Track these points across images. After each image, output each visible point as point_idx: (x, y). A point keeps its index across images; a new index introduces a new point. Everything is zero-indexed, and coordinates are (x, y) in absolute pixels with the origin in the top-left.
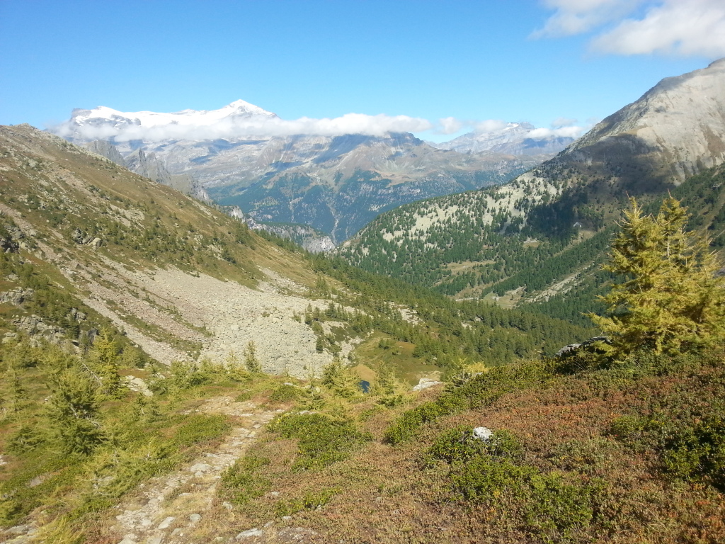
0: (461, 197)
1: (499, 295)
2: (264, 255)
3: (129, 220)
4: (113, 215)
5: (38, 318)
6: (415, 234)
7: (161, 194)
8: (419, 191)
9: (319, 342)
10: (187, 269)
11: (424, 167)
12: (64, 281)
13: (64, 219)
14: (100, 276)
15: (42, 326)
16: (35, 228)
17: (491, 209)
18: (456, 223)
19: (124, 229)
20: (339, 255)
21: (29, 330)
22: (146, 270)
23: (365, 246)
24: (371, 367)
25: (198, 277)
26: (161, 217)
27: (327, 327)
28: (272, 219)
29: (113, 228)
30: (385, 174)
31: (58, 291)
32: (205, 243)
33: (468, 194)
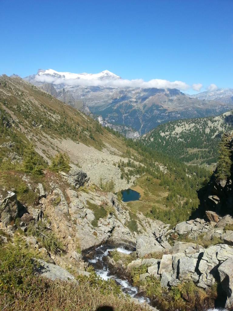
0: (197, 120)
1: (209, 165)
2: (106, 137)
3: (54, 119)
4: (48, 116)
5: (16, 153)
6: (175, 134)
7: (68, 109)
8: (179, 115)
9: (122, 175)
10: (74, 140)
11: (183, 105)
12: (27, 140)
13: (29, 116)
14: (40, 140)
15: (17, 157)
16: (18, 119)
17: (209, 126)
18: (193, 131)
19: (52, 122)
20: (140, 140)
21: (12, 158)
22: (59, 139)
23: (152, 137)
24: (141, 187)
25: (79, 144)
26: (67, 118)
27: (126, 169)
28: (115, 122)
29: (48, 122)
30: (165, 106)
31: (25, 144)
32: (83, 130)
33: (200, 119)
